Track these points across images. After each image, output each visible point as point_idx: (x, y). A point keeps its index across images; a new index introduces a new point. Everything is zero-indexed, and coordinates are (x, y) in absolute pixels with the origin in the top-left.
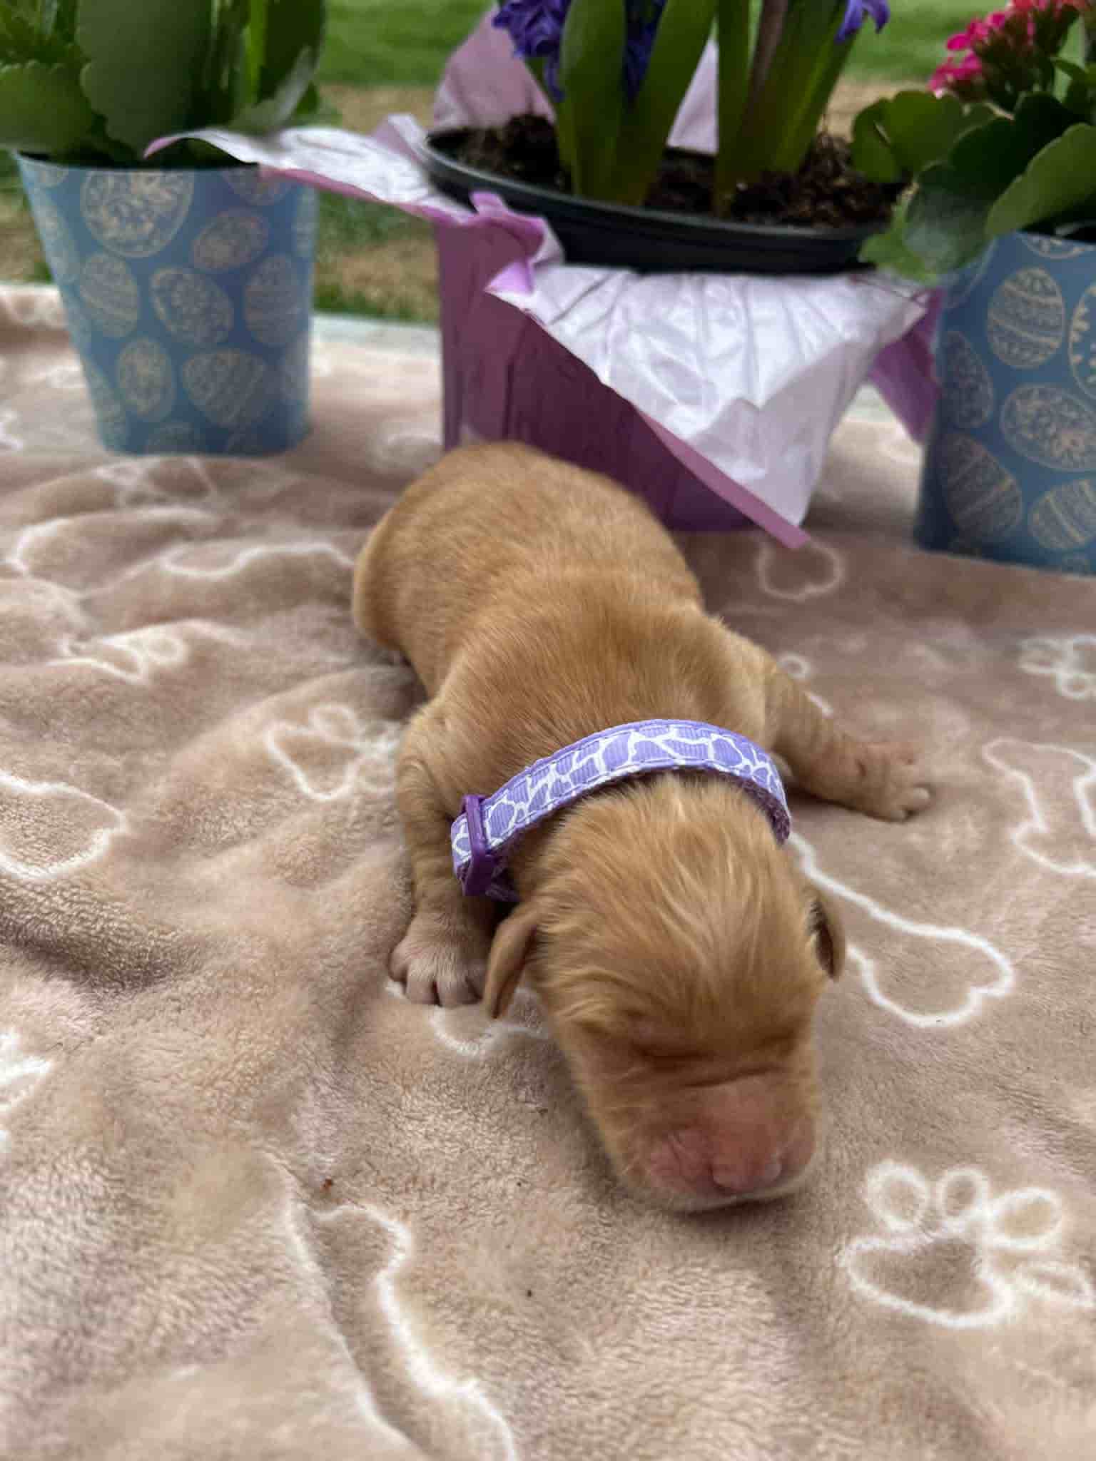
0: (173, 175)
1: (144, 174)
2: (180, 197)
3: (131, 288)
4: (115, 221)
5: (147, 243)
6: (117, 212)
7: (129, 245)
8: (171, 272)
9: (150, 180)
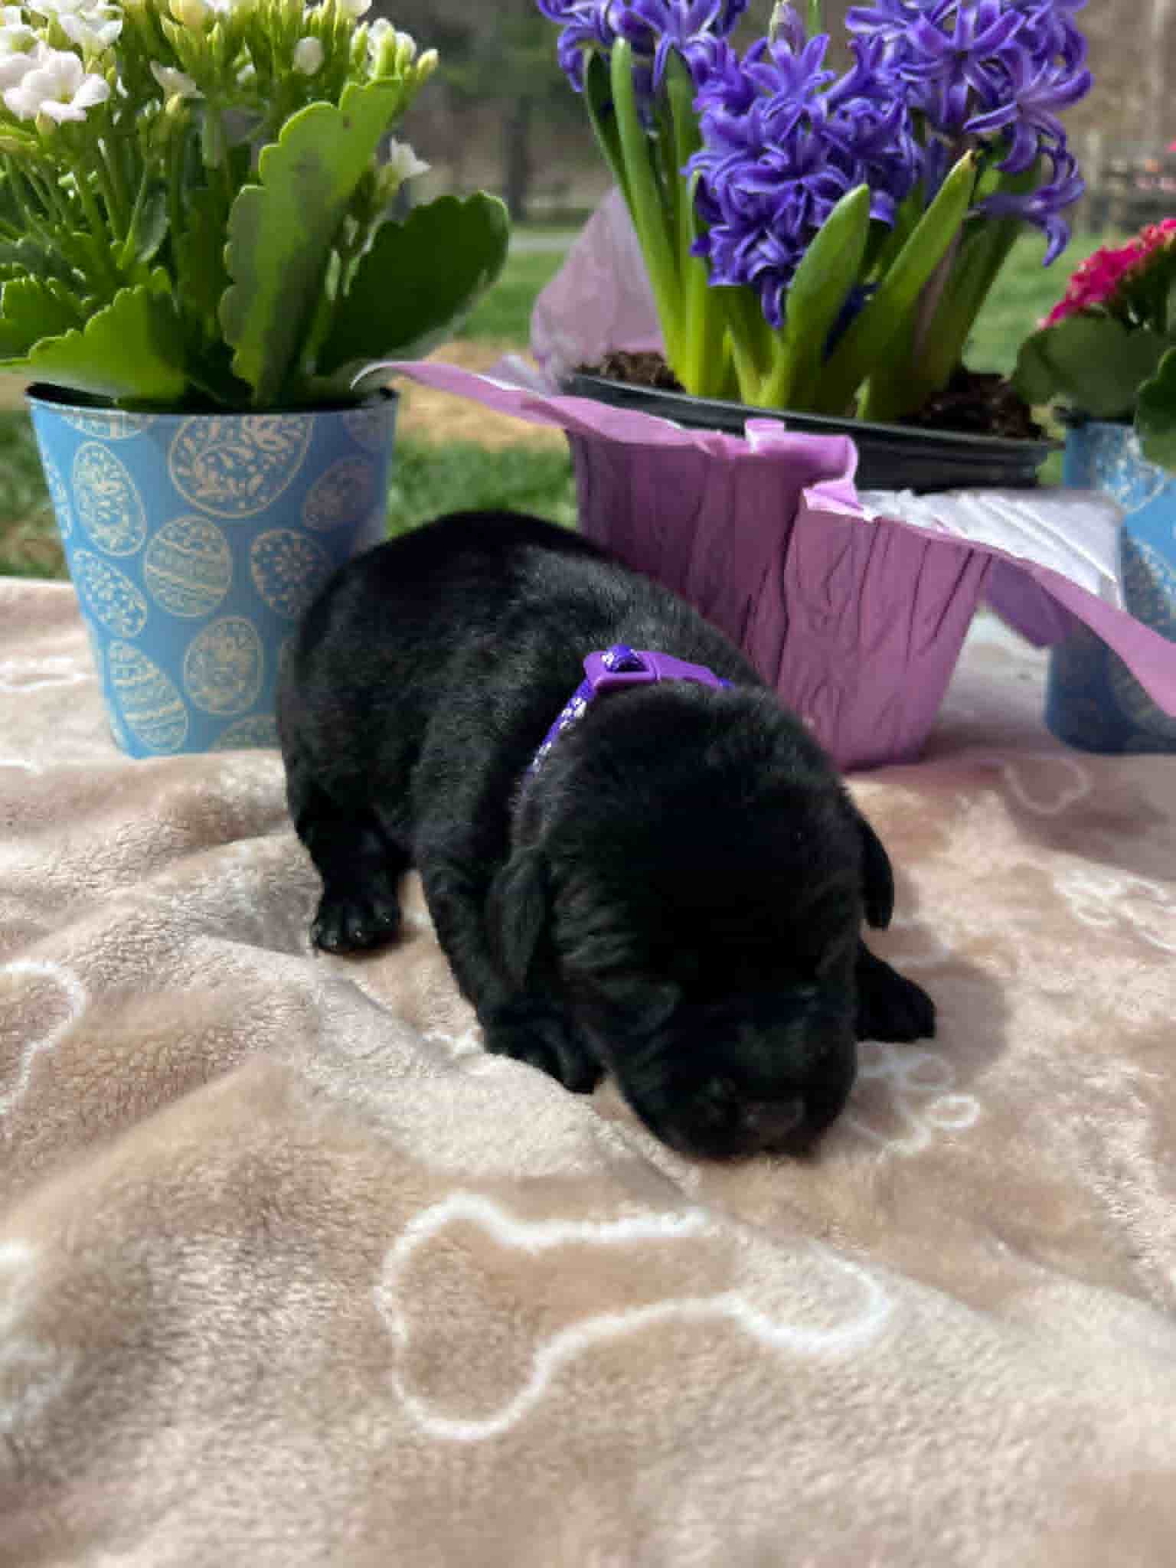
0: (293, 418)
1: (258, 419)
2: (297, 446)
3: (225, 554)
4: (213, 476)
5: (250, 500)
6: (219, 465)
7: (228, 505)
8: (277, 533)
9: (265, 425)
